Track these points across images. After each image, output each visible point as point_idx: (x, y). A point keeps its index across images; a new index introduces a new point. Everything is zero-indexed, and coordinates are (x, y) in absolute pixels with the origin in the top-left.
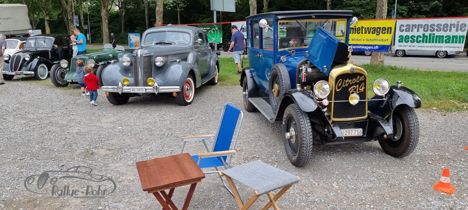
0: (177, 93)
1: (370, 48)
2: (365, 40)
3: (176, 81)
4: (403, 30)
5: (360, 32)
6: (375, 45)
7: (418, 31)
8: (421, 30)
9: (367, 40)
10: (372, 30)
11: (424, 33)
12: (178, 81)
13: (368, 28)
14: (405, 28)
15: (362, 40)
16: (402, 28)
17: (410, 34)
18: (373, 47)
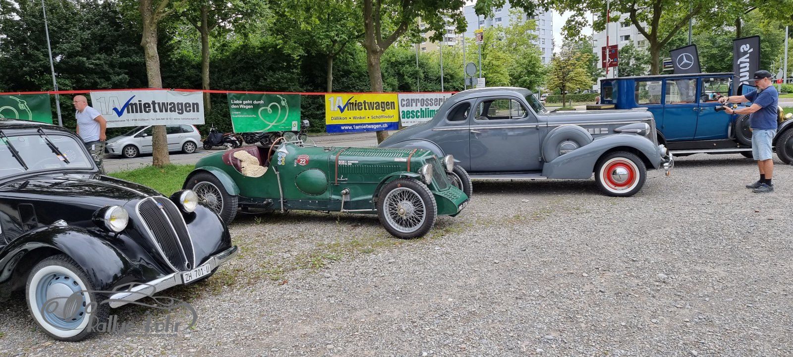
1: (378, 126)
2: (370, 117)
4: (404, 104)
5: (362, 108)
6: (384, 123)
11: (422, 107)
14: (405, 103)
15: (367, 118)
16: (403, 103)
17: (410, 109)
18: (382, 126)
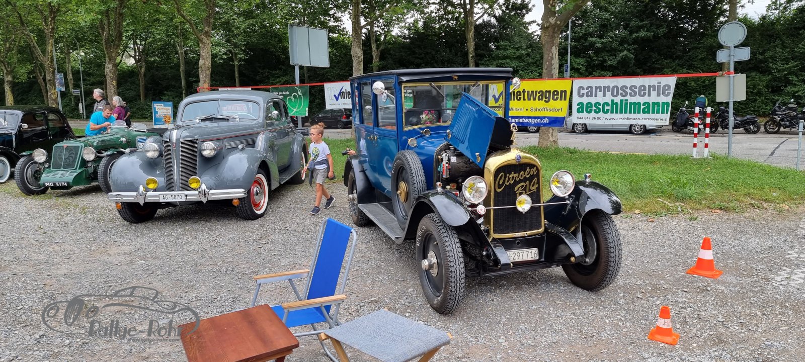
0: (240, 199)
1: (536, 121)
2: (529, 109)
3: (238, 180)
4: (583, 94)
5: (520, 98)
6: (544, 118)
7: (604, 95)
8: (608, 94)
9: (533, 110)
10: (538, 95)
11: (613, 98)
12: (241, 180)
13: (532, 92)
14: (585, 91)
15: (525, 110)
16: (582, 92)
17: (593, 100)
18: (541, 121)
